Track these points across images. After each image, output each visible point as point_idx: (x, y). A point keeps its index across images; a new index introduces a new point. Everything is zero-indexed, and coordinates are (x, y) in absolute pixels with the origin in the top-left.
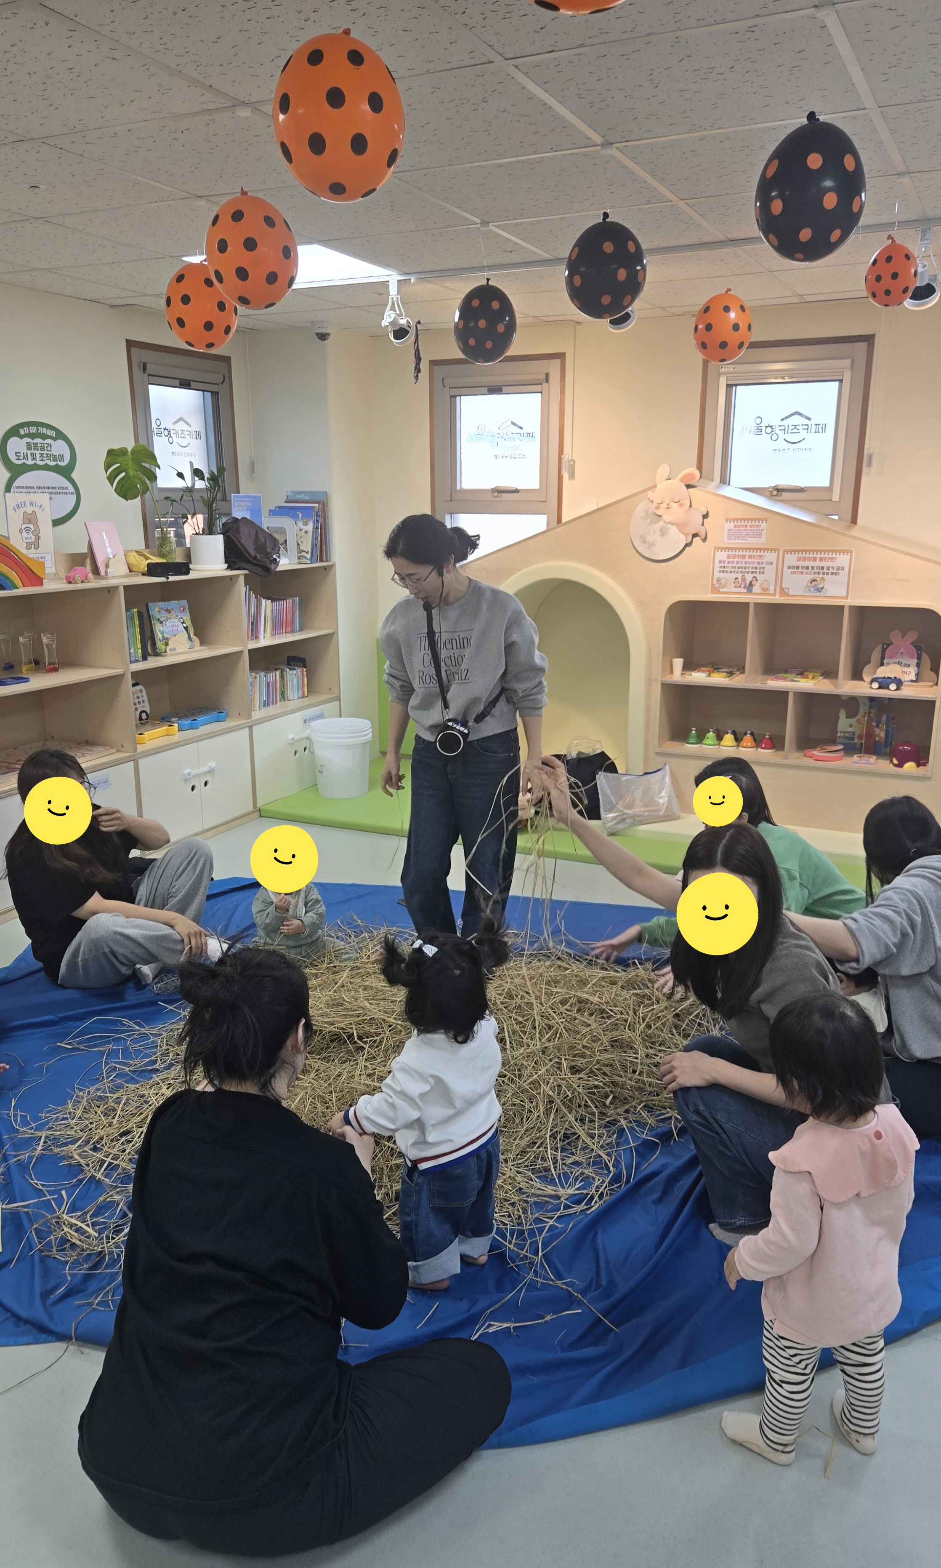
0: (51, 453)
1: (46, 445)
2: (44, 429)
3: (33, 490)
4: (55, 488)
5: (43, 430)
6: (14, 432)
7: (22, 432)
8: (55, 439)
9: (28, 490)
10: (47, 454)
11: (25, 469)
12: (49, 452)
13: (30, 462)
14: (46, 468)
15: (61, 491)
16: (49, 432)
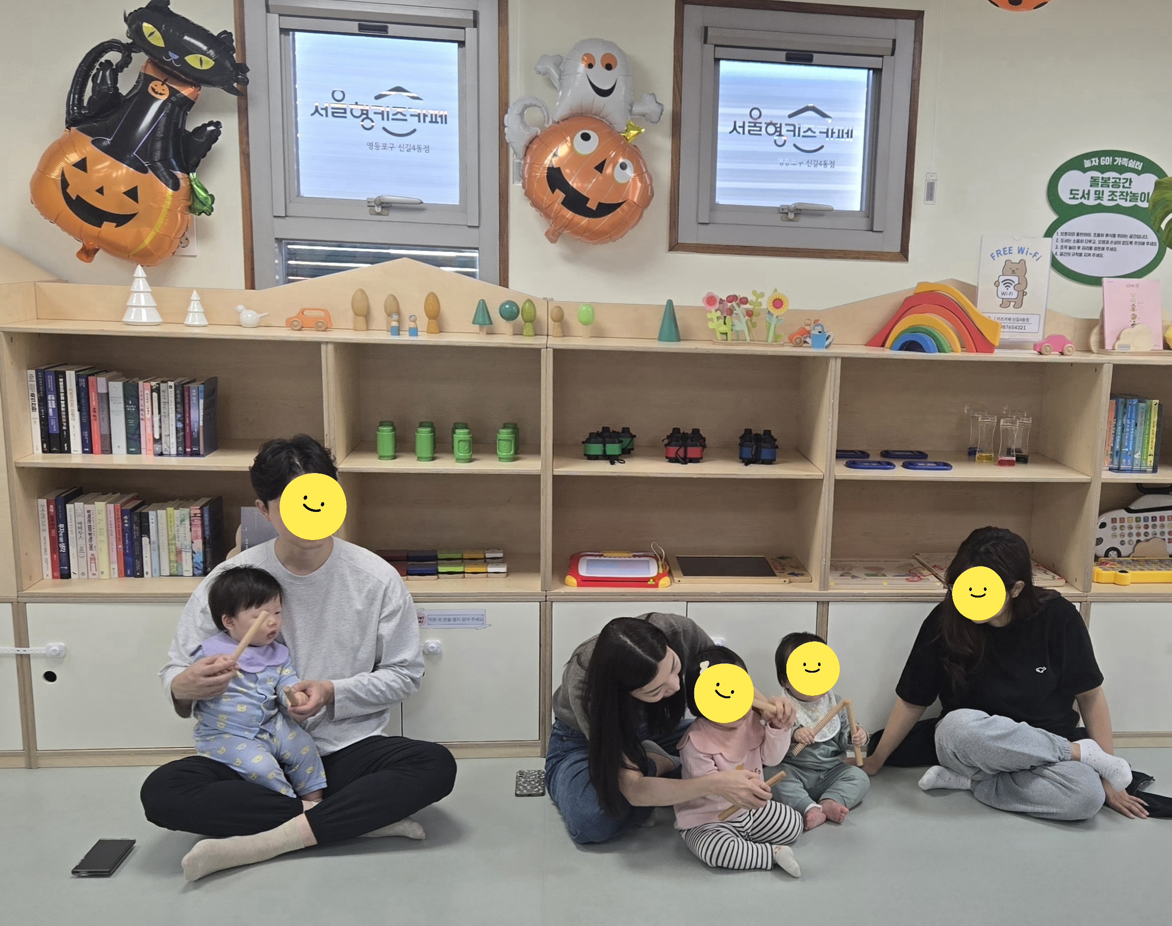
0: (1129, 190)
1: (1122, 181)
2: (1125, 159)
3: (1088, 238)
4: (1125, 236)
5: (1124, 161)
6: (1076, 164)
7: (1087, 164)
8: (1138, 173)
9: (1080, 238)
10: (1122, 193)
11: (1082, 210)
12: (1125, 190)
13: (1092, 202)
14: (1117, 209)
15: (1134, 240)
16: (1132, 164)
